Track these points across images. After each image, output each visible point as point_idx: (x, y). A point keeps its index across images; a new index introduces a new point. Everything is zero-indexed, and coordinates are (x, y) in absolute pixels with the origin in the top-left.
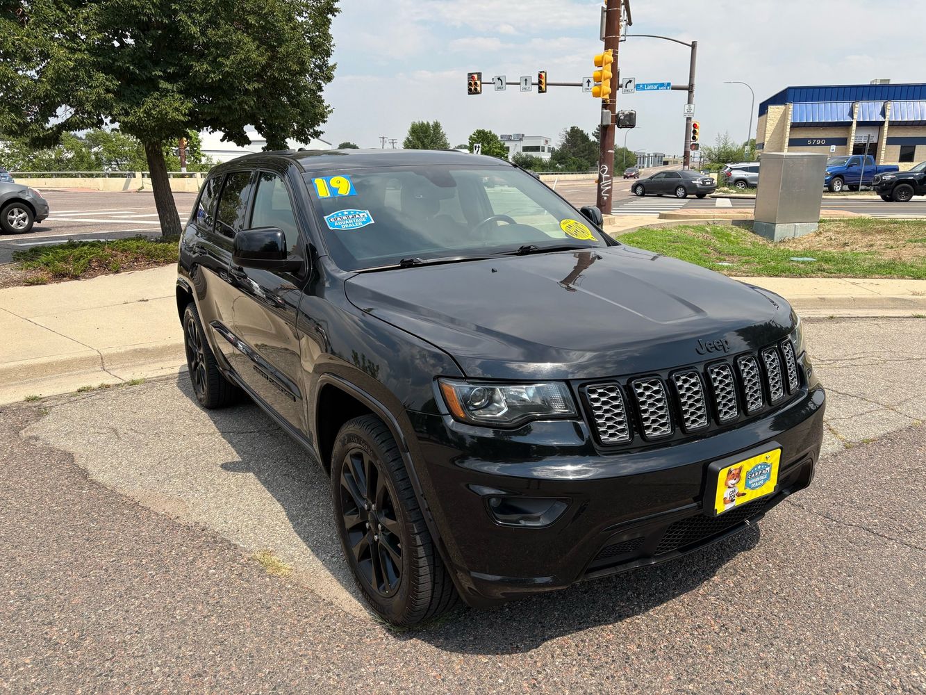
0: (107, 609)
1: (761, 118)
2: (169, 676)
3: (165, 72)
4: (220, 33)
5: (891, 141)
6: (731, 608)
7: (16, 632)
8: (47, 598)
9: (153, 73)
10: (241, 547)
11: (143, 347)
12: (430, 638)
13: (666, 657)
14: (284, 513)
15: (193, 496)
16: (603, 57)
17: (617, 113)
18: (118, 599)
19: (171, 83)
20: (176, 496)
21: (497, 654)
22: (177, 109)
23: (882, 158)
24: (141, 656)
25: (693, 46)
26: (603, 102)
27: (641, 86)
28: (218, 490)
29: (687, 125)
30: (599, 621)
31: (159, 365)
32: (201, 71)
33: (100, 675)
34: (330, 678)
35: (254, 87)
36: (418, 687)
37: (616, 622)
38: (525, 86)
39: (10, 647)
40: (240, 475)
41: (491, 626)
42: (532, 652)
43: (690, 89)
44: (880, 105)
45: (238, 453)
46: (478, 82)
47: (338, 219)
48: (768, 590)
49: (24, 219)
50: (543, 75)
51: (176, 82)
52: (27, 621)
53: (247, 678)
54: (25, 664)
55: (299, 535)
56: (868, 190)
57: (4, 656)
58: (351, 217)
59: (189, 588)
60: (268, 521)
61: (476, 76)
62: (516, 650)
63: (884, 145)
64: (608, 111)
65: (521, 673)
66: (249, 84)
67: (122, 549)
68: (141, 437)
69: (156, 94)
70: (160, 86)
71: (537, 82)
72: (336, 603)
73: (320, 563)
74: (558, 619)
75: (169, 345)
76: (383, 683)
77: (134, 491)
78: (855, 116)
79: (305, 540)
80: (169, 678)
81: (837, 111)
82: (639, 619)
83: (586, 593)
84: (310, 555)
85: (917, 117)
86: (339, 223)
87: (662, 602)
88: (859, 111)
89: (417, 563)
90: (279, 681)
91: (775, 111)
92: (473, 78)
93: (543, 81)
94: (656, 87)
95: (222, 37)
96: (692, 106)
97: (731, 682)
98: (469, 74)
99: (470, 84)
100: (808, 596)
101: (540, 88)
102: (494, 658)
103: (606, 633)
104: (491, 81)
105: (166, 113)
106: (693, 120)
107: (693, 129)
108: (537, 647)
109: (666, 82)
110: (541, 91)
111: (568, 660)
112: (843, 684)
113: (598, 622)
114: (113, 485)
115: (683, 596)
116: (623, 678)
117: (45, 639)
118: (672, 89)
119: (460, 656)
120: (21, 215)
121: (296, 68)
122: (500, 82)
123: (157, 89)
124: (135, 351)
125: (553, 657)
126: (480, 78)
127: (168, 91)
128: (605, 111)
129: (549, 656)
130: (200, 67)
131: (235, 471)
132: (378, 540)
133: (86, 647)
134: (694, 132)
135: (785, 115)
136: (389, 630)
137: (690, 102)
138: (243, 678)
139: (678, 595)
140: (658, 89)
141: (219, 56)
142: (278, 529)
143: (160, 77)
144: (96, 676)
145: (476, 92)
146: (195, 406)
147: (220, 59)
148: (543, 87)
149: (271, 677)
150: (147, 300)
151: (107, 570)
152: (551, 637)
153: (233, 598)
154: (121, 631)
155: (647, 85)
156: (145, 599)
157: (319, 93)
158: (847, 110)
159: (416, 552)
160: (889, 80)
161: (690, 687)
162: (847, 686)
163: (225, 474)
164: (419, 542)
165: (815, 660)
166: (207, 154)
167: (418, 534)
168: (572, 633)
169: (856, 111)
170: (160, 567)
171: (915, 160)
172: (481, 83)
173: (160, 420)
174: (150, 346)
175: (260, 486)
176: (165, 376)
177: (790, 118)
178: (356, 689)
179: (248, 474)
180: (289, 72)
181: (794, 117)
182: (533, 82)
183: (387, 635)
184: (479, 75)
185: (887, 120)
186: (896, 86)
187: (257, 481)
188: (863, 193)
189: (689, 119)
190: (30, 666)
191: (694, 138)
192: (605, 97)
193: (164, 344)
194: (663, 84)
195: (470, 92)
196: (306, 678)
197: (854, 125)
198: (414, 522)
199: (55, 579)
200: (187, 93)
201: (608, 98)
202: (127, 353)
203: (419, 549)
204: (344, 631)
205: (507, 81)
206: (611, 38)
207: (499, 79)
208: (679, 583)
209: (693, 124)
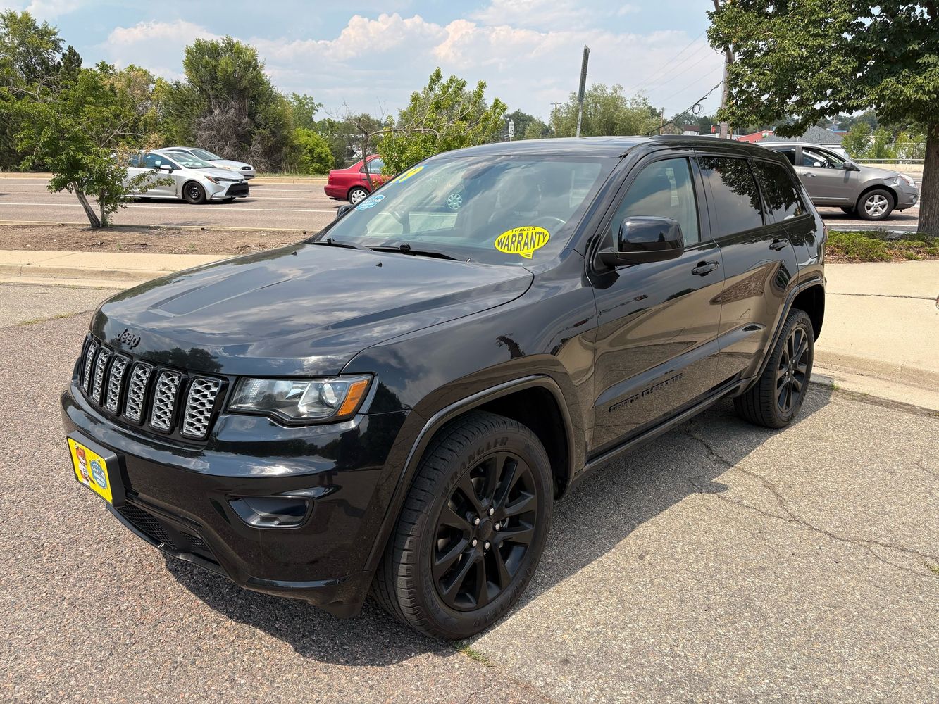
49: (883, 207)
120: (881, 203)
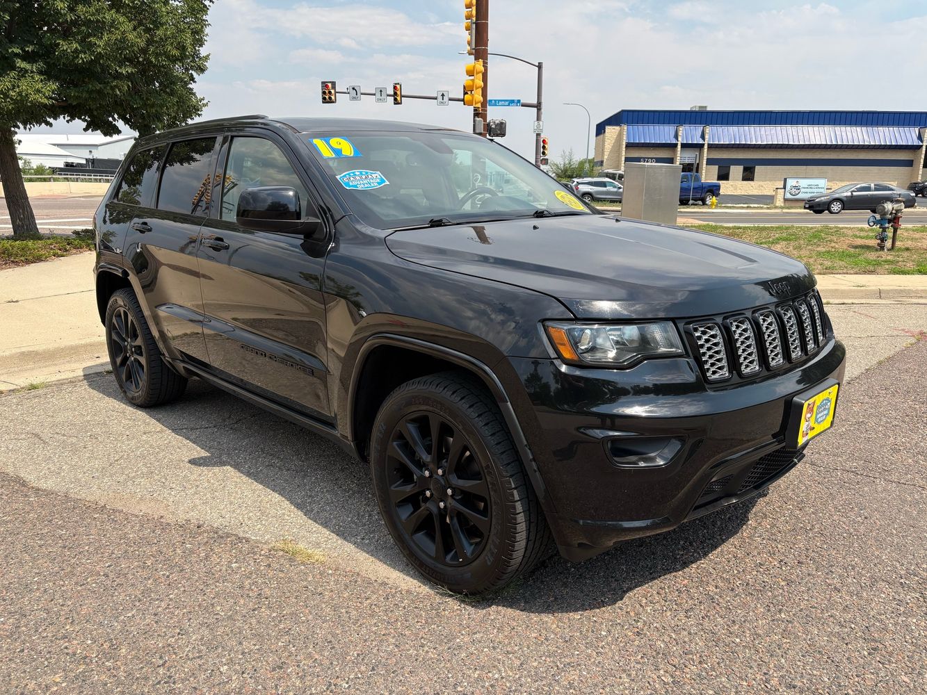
0: (130, 615)
1: (599, 137)
2: (243, 673)
3: (23, 50)
4: (92, 10)
5: (710, 162)
6: (779, 546)
7: (26, 651)
8: (48, 611)
9: (10, 51)
10: (253, 540)
11: (31, 350)
12: (511, 603)
13: (747, 593)
14: (288, 503)
15: (170, 494)
16: (474, 67)
17: (488, 121)
18: (138, 604)
19: (29, 63)
20: (148, 496)
21: (587, 610)
22: (38, 91)
23: (703, 177)
24: (198, 657)
25: (540, 66)
26: (475, 110)
27: (493, 102)
28: (197, 486)
29: (537, 141)
30: (668, 569)
31: (52, 369)
32: (69, 51)
33: (159, 683)
34: (427, 652)
35: (127, 72)
36: (526, 649)
37: (684, 568)
38: (380, 97)
39: (27, 668)
40: (216, 469)
41: (565, 585)
42: (619, 604)
43: (538, 106)
44: (700, 129)
45: (203, 449)
46: (333, 91)
47: (352, 179)
48: (801, 527)
50: (398, 86)
51: (36, 62)
52: (34, 638)
53: (336, 663)
54: (56, 684)
55: (315, 521)
56: (696, 205)
57: (23, 678)
58: (364, 177)
59: (217, 584)
60: (273, 512)
61: (330, 85)
62: (603, 604)
63: (704, 166)
64: (480, 119)
65: (620, 624)
66: (121, 68)
67: (113, 553)
68: (74, 439)
69: (13, 74)
70: (18, 65)
71: (392, 93)
72: (390, 582)
73: (353, 547)
74: (628, 573)
75: (63, 346)
76: (485, 650)
77: (94, 493)
78: (680, 139)
79: (325, 525)
80: (245, 675)
81: (664, 133)
82: (703, 563)
83: (642, 546)
84: (337, 540)
85: (731, 141)
86: (356, 183)
87: (716, 548)
88: (683, 134)
89: (515, 519)
90: (374, 661)
91: (611, 131)
92: (327, 86)
93: (398, 93)
94: (507, 103)
95: (93, 14)
96: (541, 123)
97: (815, 607)
98: (323, 83)
99: (324, 93)
100: (837, 529)
101: (395, 99)
102: (586, 613)
103: (679, 579)
104: (346, 91)
105: (27, 95)
106: (542, 135)
107: (542, 144)
108: (621, 599)
109: (516, 98)
110: (396, 102)
111: (657, 606)
112: (909, 597)
113: (668, 571)
114: (65, 490)
115: (731, 540)
116: (717, 616)
117: (67, 654)
118: (522, 106)
119: (550, 616)
121: (176, 52)
122: (355, 92)
123: (13, 68)
124: (23, 353)
125: (641, 606)
126: (334, 87)
127: (26, 71)
128: (477, 119)
129: (638, 606)
130: (67, 46)
131: (208, 466)
132: (445, 507)
133: (125, 657)
134: (544, 147)
135: (620, 135)
136: (463, 602)
137: (538, 118)
138: (332, 663)
139: (728, 538)
140: (509, 105)
141: (89, 35)
142: (287, 518)
143: (17, 55)
144: (154, 685)
145: (330, 101)
146: (124, 406)
147: (92, 39)
148: (399, 98)
149: (363, 659)
150: (17, 301)
151: (106, 575)
152: (630, 589)
153: (275, 588)
154: (159, 635)
155: (499, 101)
156: (171, 600)
157: (190, 86)
158: (672, 134)
159: (514, 508)
160: (706, 107)
161: (783, 616)
162: (913, 598)
163: (197, 470)
164: (517, 497)
165: (874, 581)
166: (24, 157)
167: (515, 488)
168: (648, 583)
169: (680, 134)
170: (171, 567)
171: (730, 178)
172: (336, 92)
173: (88, 422)
174: (40, 348)
175: (245, 478)
176: (67, 379)
177: (625, 138)
178: (462, 659)
179: (225, 468)
180: (168, 57)
181: (628, 137)
182: (388, 93)
183: (463, 606)
184: (334, 84)
185: (706, 142)
186: (713, 112)
187: (238, 474)
188: (693, 206)
189: (538, 135)
190: (64, 685)
191: (544, 153)
192: (477, 106)
193: (56, 345)
194: (514, 100)
195: (325, 101)
196: (401, 655)
197: (679, 147)
198: (511, 476)
199: (45, 591)
200: (48, 74)
201: (480, 106)
202: (12, 357)
203: (517, 504)
204: (416, 608)
205: (362, 92)
206: (479, 48)
207: (353, 89)
208: (722, 530)
209: (542, 139)
